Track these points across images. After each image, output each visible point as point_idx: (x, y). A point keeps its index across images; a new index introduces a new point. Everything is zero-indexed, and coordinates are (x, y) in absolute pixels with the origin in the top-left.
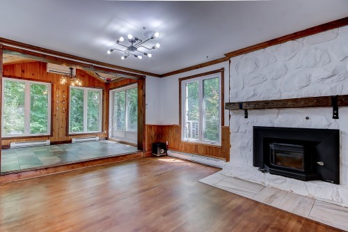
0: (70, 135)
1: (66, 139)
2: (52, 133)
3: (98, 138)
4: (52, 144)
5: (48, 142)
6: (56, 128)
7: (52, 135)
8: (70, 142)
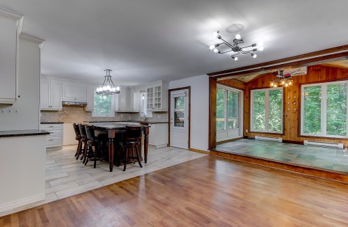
0: (302, 136)
1: (297, 139)
2: (284, 131)
3: (341, 145)
4: (284, 141)
5: (280, 139)
6: (288, 128)
7: (284, 134)
8: (302, 143)
